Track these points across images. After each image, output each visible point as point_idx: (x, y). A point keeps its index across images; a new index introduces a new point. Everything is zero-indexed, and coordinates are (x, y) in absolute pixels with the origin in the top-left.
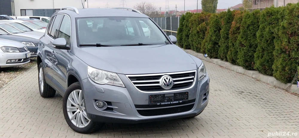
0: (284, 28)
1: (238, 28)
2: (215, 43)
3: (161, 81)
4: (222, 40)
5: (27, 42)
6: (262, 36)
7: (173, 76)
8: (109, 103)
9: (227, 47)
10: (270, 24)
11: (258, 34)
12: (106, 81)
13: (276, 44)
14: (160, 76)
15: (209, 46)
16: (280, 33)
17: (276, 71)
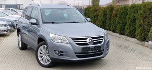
0: (141, 14)
1: (116, 15)
2: (104, 22)
3: (88, 41)
4: (108, 20)
5: (7, 21)
6: (129, 18)
7: (93, 38)
8: (62, 52)
9: (111, 24)
10: (133, 12)
11: (127, 17)
12: (60, 41)
13: (137, 22)
14: (87, 38)
15: (101, 23)
16: (139, 17)
17: (137, 35)
